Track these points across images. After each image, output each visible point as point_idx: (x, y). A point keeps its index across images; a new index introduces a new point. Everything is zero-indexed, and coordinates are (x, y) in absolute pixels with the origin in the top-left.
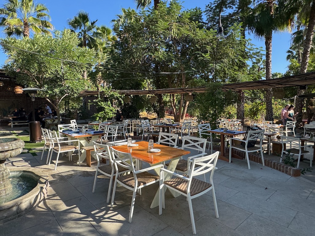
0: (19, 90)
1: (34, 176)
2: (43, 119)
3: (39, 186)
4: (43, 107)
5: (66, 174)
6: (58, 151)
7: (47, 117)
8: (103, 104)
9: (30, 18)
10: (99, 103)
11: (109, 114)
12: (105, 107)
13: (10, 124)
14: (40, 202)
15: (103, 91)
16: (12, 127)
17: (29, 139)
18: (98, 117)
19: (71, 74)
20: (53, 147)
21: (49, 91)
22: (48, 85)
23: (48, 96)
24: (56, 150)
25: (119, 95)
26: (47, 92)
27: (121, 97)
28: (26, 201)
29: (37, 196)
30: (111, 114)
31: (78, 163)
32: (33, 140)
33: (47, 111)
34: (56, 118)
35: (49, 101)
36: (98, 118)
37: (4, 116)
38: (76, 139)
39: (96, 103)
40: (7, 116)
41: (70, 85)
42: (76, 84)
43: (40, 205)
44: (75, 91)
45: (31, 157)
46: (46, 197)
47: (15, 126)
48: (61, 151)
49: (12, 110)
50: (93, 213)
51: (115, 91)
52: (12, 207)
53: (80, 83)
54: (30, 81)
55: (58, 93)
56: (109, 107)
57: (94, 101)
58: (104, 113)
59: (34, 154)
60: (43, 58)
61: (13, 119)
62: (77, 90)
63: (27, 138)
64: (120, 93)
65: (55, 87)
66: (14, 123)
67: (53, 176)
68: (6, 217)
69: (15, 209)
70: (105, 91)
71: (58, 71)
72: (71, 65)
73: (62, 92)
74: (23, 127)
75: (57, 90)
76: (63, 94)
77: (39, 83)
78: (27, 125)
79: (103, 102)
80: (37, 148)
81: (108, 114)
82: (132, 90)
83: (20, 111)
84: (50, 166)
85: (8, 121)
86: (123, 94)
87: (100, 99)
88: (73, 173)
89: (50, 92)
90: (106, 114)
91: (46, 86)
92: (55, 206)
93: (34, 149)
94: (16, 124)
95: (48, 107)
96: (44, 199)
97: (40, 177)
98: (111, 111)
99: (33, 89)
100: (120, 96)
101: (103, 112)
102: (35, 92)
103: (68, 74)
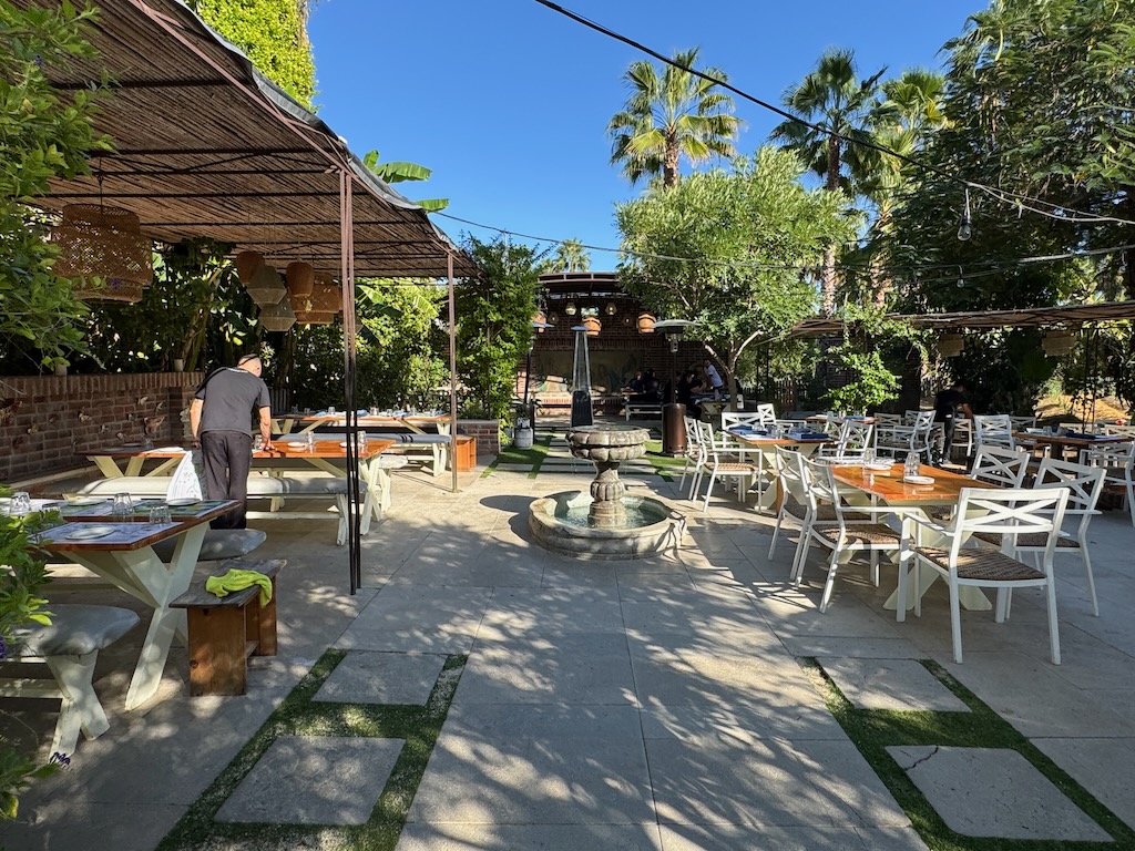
0: (648, 324)
1: (662, 509)
2: (697, 401)
3: (668, 521)
4: (699, 369)
5: (725, 522)
6: (712, 470)
7: (707, 396)
8: (856, 361)
9: (682, 121)
10: (845, 359)
11: (875, 391)
12: (864, 371)
13: (624, 411)
14: (667, 549)
15: (859, 322)
16: (628, 418)
17: (660, 449)
18: (838, 399)
19: (771, 275)
20: (705, 462)
21: (710, 326)
22: (711, 308)
23: (709, 338)
24: (708, 468)
25: (912, 332)
26: (706, 328)
27: (919, 338)
28: (648, 536)
29: (664, 536)
30: (882, 393)
31: (757, 508)
32: (668, 451)
33: (709, 379)
34: (728, 401)
35: (712, 352)
36: (838, 403)
37: (613, 391)
38: (756, 447)
39: (836, 356)
40: (619, 391)
41: (766, 305)
42: (781, 302)
43: (666, 553)
44: (777, 322)
45: (663, 483)
46: (679, 547)
47: (634, 417)
48: (719, 471)
49: (629, 376)
50: (755, 584)
51: (901, 319)
52: (626, 538)
53: (795, 298)
54: (669, 302)
55: (733, 330)
56: (877, 369)
57: (830, 350)
58: (859, 387)
59: (668, 479)
60: (700, 243)
61: (631, 397)
62: (785, 320)
63: (658, 446)
64: (915, 325)
65: (727, 314)
66: (631, 409)
67: (699, 520)
68: (617, 552)
69: (629, 542)
70: (867, 321)
71: (734, 272)
72: (773, 248)
73: (744, 329)
74: (649, 421)
75: (731, 323)
76: (746, 335)
77: (691, 304)
78: (657, 417)
79: (855, 356)
80: (673, 467)
81: (871, 393)
82: (961, 314)
83: (647, 378)
84: (695, 503)
85: (619, 405)
86: (927, 326)
87: (847, 344)
88: (740, 523)
89: (713, 328)
90: (863, 392)
91: (705, 313)
92: (692, 561)
93: (669, 469)
94: (637, 411)
95: (712, 367)
96: (675, 548)
97: (672, 510)
98: (883, 381)
99: (676, 322)
100: (915, 335)
101: (856, 384)
102: (679, 330)
103: (761, 275)
